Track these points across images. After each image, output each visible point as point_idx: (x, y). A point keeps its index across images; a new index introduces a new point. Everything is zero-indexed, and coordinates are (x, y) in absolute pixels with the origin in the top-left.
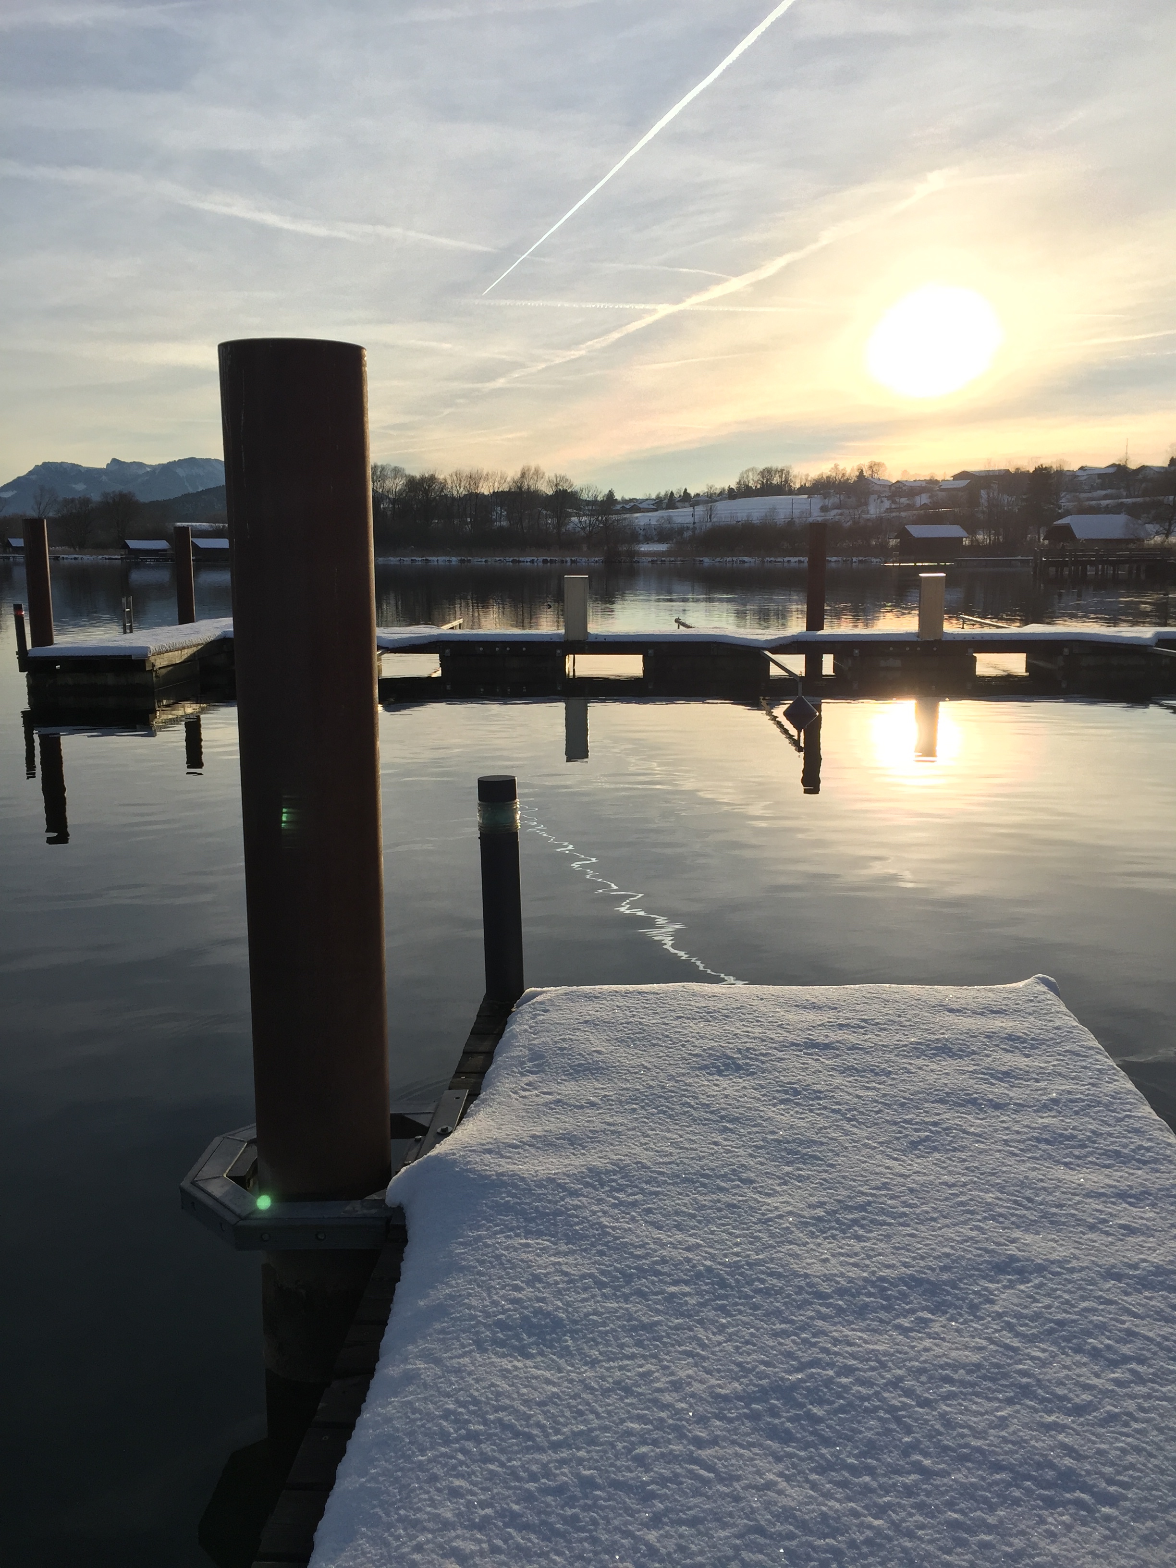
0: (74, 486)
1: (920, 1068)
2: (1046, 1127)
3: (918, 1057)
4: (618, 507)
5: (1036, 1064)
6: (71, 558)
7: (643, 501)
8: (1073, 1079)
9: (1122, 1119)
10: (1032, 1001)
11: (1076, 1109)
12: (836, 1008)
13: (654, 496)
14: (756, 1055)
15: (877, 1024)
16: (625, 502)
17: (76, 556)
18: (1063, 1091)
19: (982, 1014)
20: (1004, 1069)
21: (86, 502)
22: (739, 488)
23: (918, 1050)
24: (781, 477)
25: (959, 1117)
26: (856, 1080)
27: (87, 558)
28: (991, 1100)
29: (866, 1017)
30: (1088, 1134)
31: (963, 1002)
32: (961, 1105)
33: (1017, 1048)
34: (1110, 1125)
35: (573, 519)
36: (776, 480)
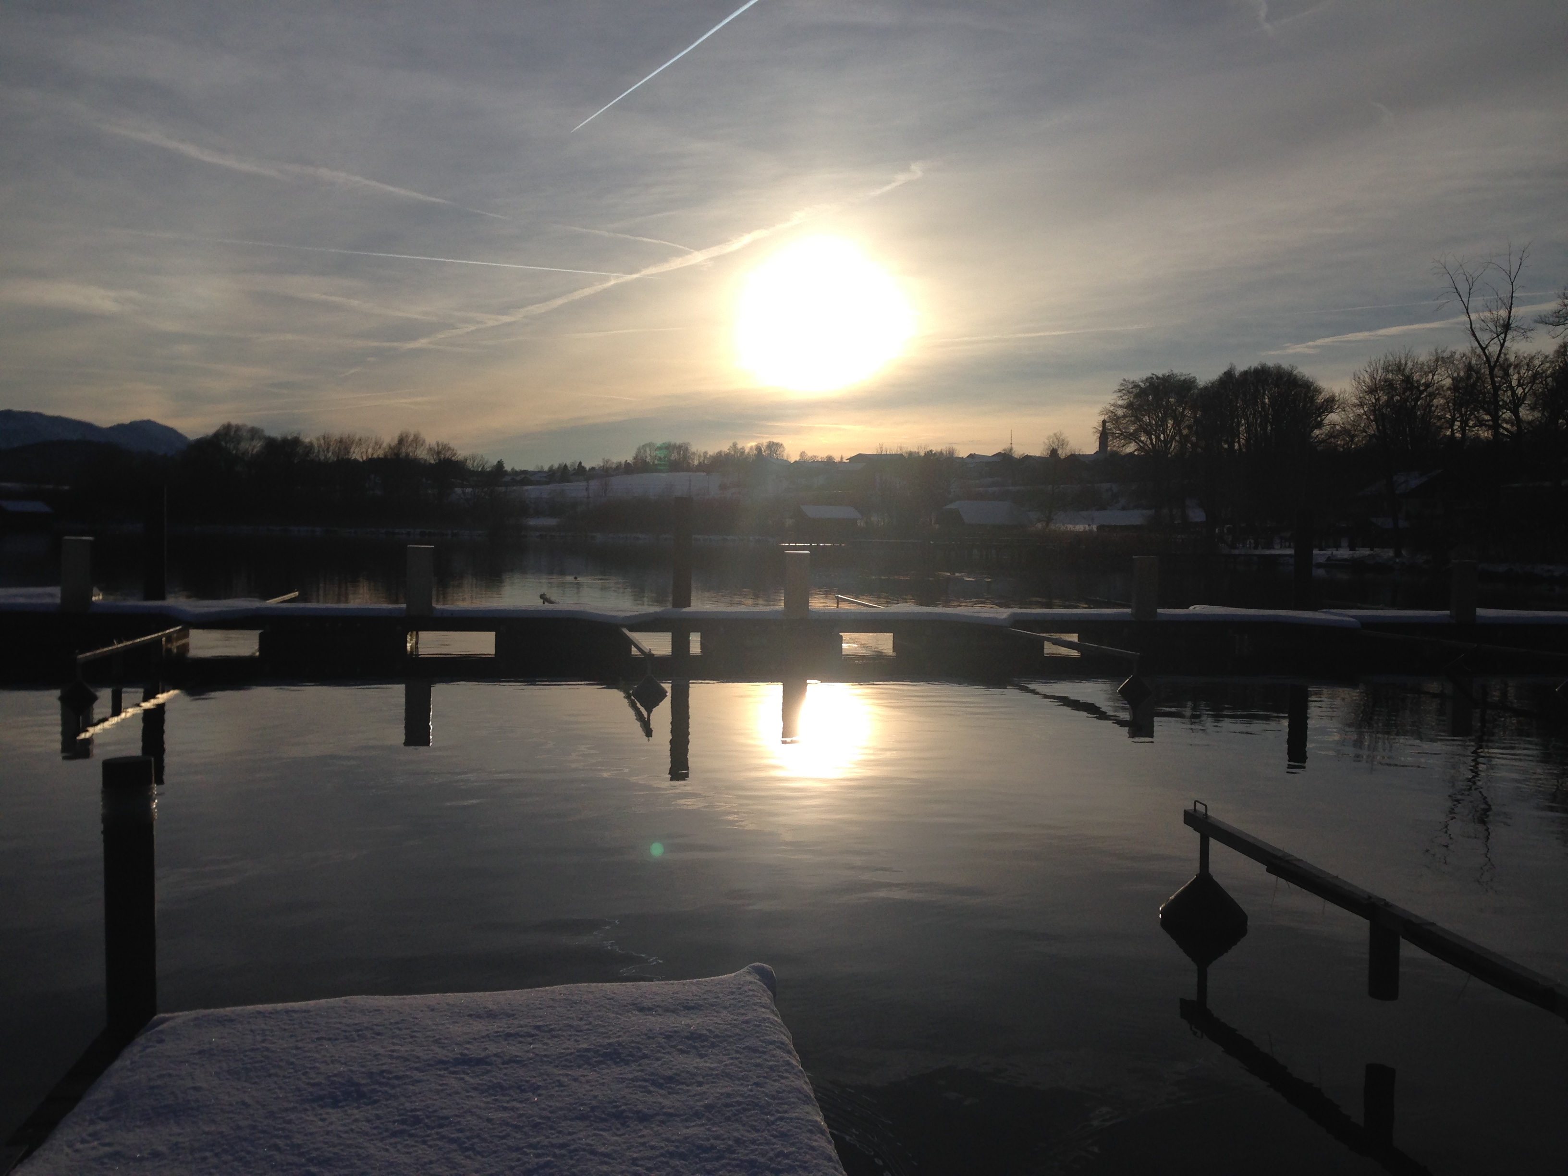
1: (575, 1080)
2: (686, 1138)
3: (580, 1067)
4: (507, 479)
5: (708, 1065)
7: (534, 473)
8: (739, 1079)
9: (773, 1123)
10: (733, 993)
11: (728, 1114)
12: (514, 1015)
13: (546, 469)
14: (389, 1079)
15: (552, 1030)
16: (515, 473)
18: (722, 1094)
19: (673, 1011)
20: (669, 1073)
22: (635, 463)
23: (584, 1058)
24: (679, 453)
25: (595, 1135)
26: (496, 1100)
28: (638, 1112)
29: (540, 1023)
30: (730, 1143)
31: (658, 998)
32: (603, 1120)
33: (695, 1047)
34: (757, 1131)
35: (456, 489)
36: (674, 456)
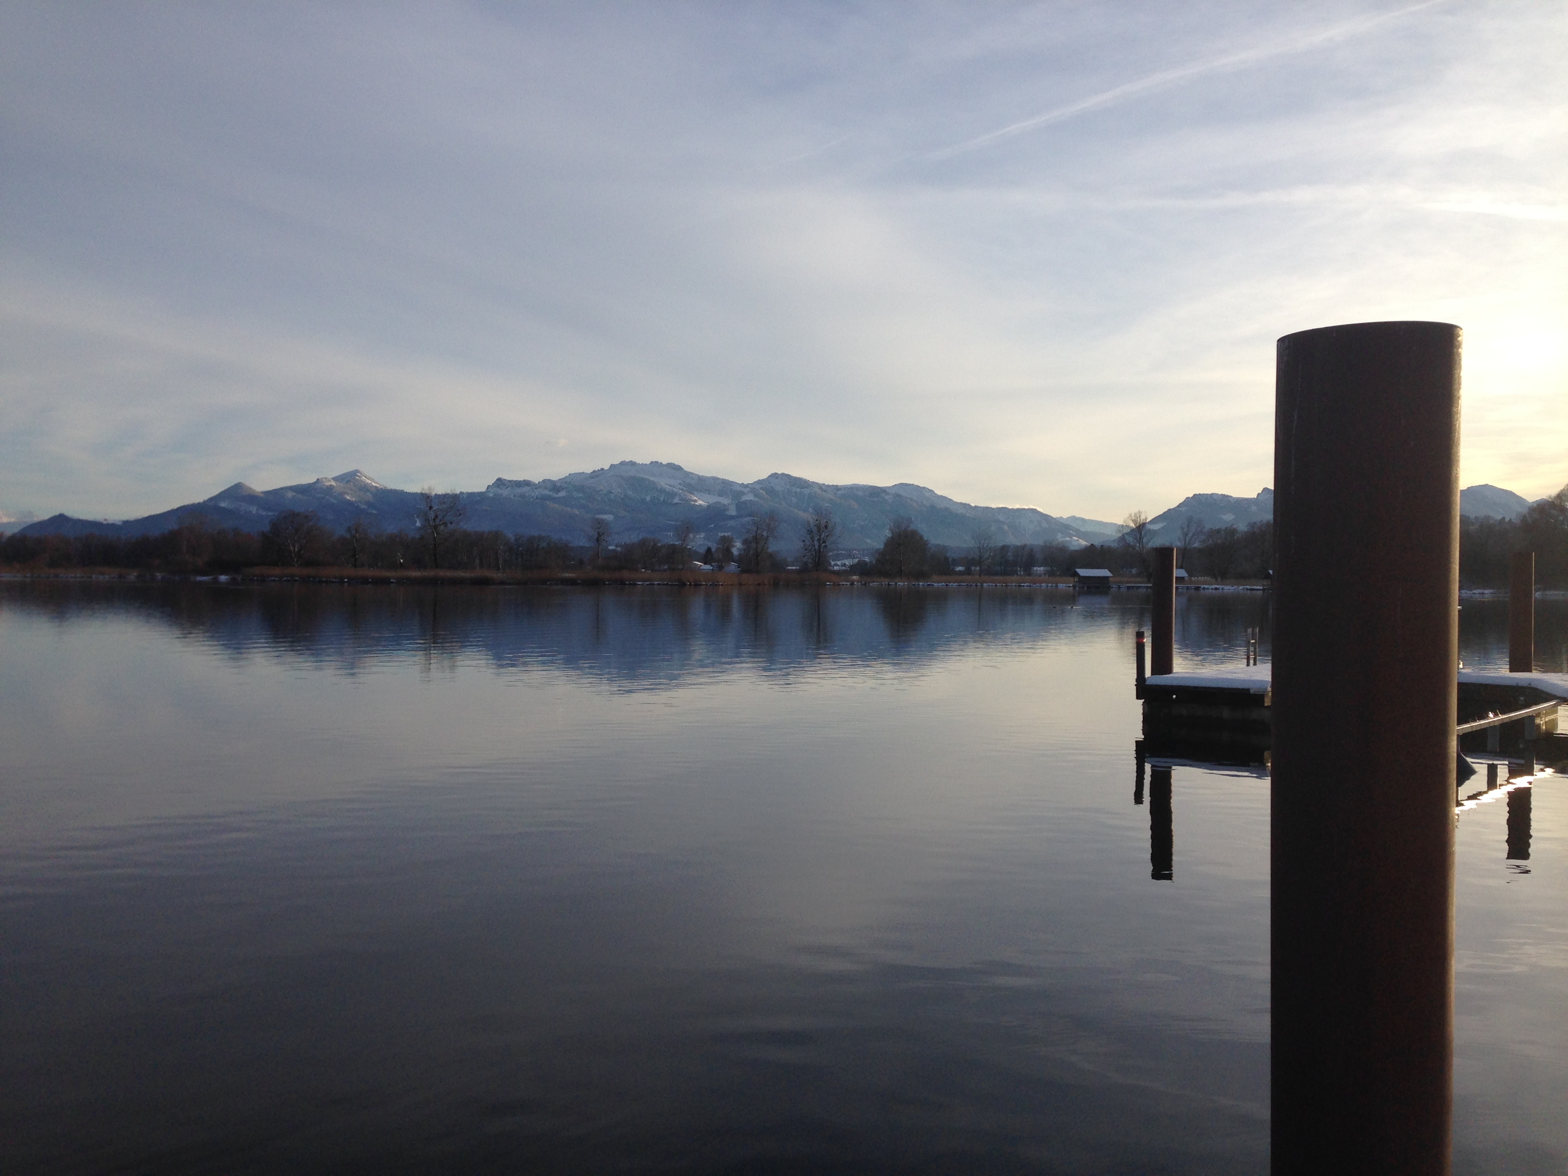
0: (1222, 516)
6: (1211, 588)
17: (1218, 586)
21: (1231, 532)
27: (1228, 589)
